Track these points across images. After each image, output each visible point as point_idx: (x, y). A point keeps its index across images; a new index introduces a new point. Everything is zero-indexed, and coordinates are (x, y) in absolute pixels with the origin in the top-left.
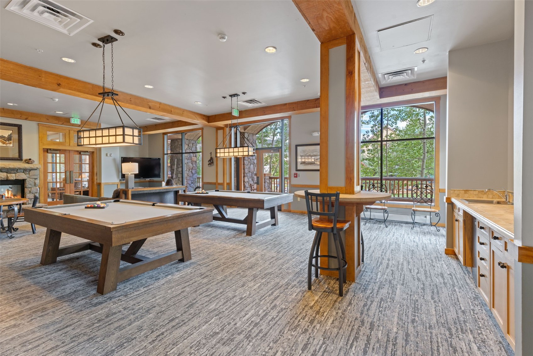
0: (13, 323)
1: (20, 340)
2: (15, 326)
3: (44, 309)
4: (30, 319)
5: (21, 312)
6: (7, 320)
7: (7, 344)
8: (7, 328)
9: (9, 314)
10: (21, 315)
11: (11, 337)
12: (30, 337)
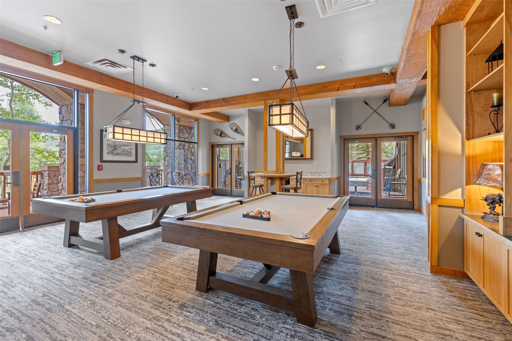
0: (392, 265)
1: (393, 256)
2: (392, 263)
3: (373, 262)
4: (383, 262)
5: (384, 269)
6: (394, 269)
7: (399, 257)
8: (395, 264)
9: (391, 272)
10: (385, 267)
11: (396, 259)
12: (389, 255)
